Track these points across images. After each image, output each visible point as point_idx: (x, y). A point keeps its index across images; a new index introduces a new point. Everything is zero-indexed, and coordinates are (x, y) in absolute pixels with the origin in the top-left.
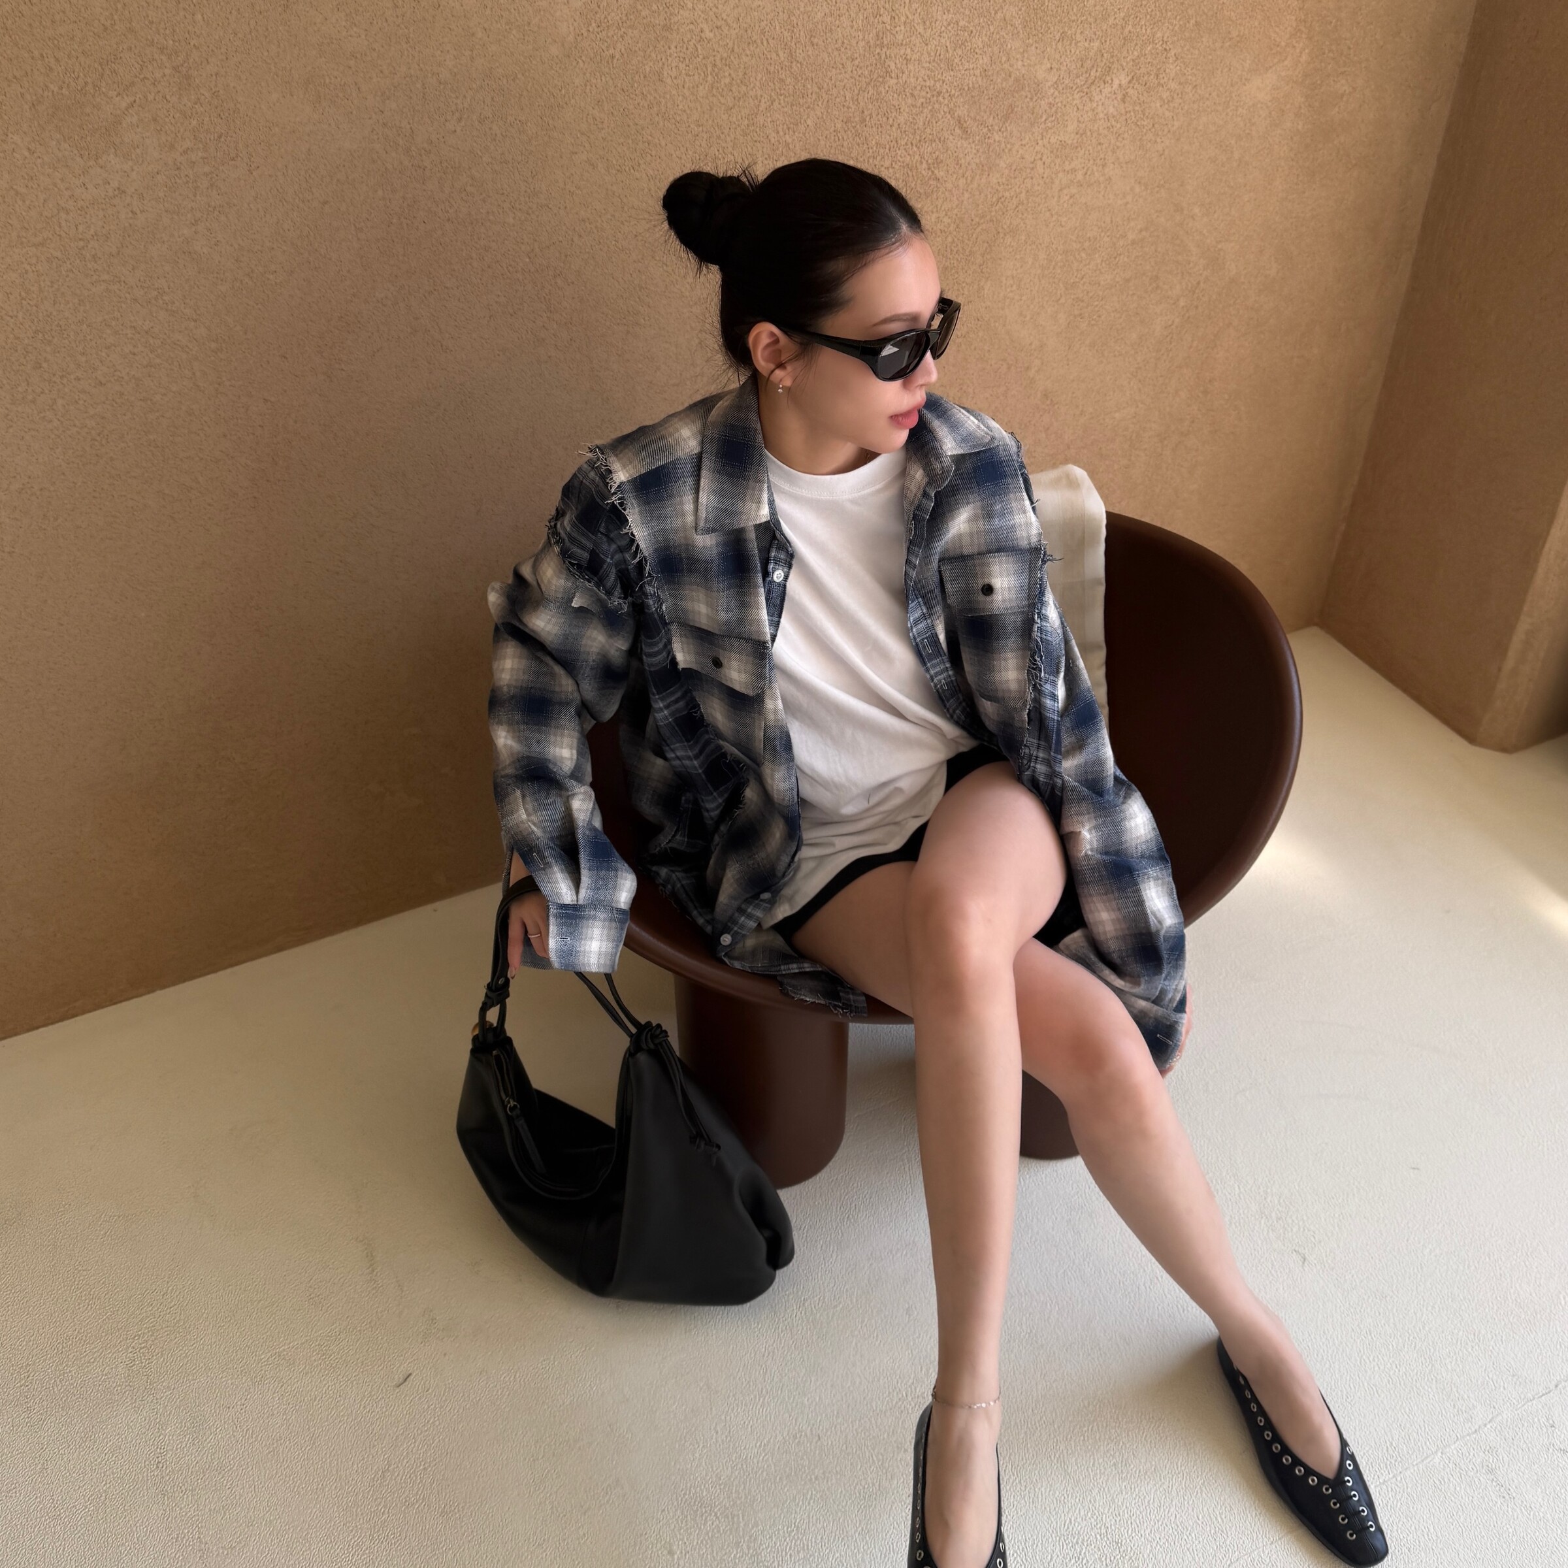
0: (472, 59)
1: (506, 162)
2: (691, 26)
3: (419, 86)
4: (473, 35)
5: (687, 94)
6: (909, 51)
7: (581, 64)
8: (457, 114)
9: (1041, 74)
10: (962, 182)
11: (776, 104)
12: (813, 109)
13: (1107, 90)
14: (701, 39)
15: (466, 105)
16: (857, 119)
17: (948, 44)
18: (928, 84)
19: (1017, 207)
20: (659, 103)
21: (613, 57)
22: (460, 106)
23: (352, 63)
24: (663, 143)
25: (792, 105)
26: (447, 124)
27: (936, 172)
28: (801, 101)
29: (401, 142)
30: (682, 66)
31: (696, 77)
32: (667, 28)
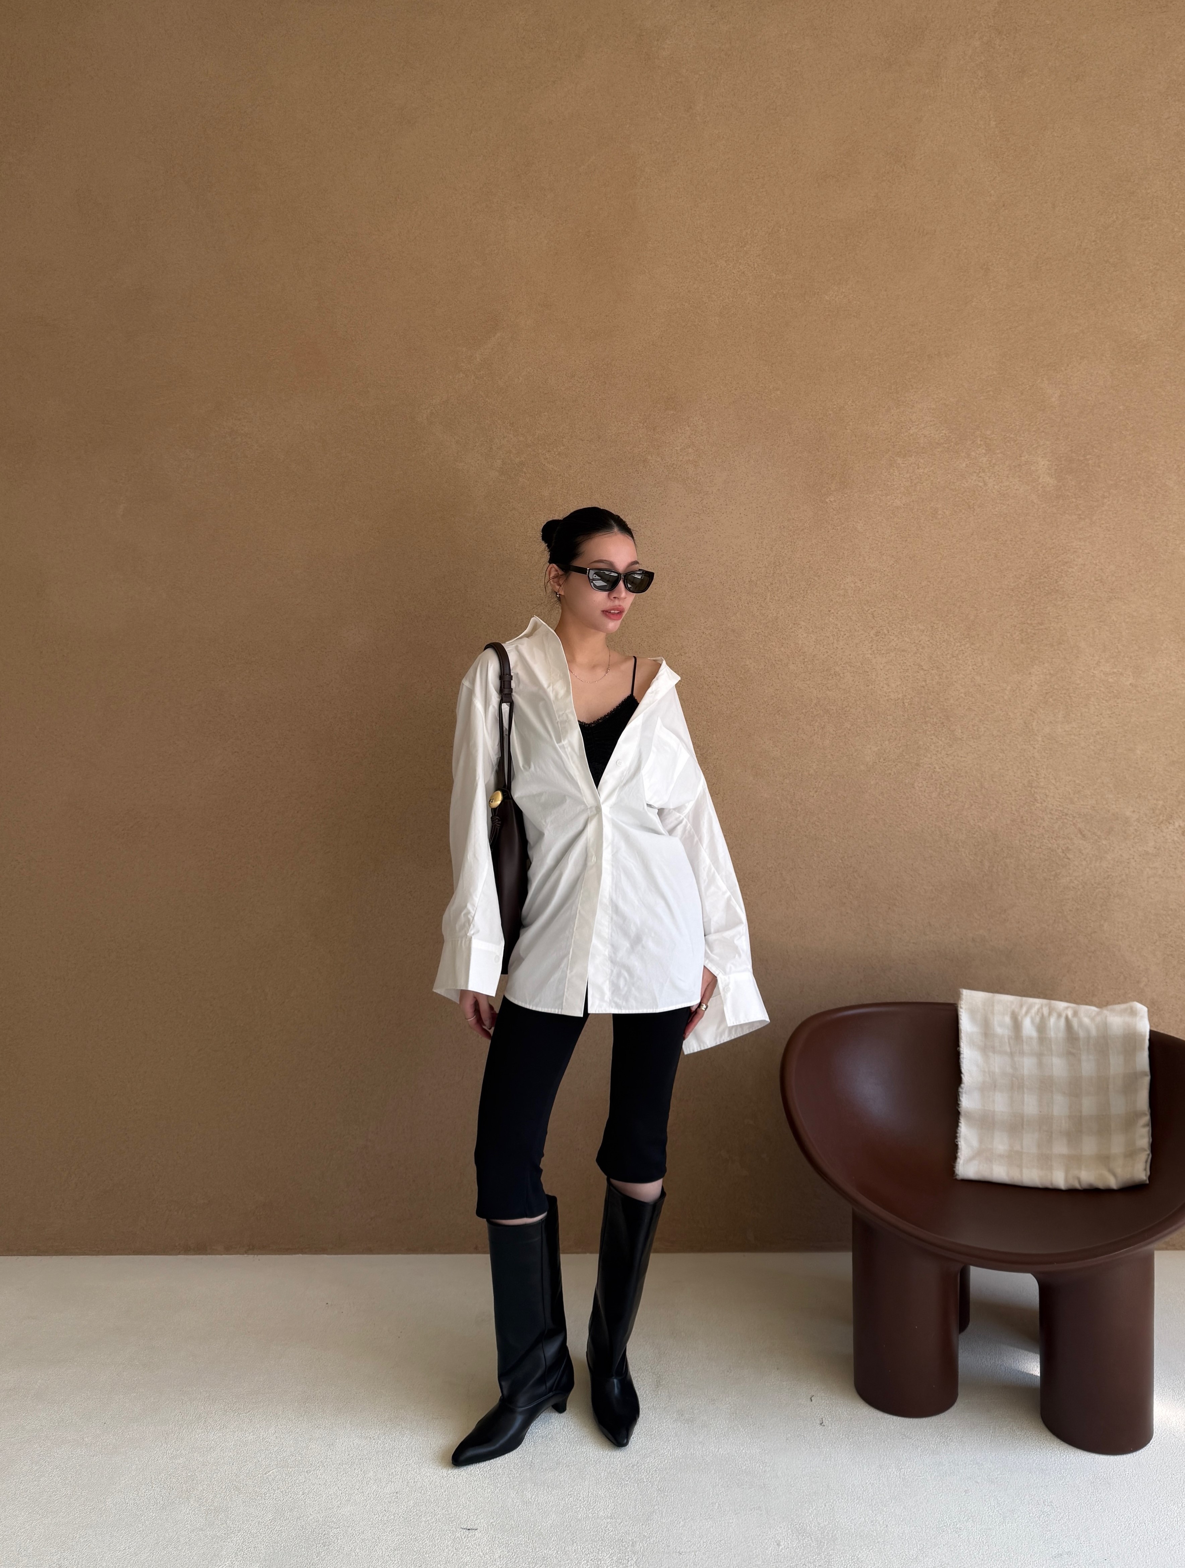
0: (825, 766)
1: (835, 813)
2: (930, 766)
3: (800, 775)
4: (826, 756)
5: (927, 795)
6: (1047, 791)
7: (875, 775)
8: (815, 789)
9: (1128, 814)
10: (1084, 863)
11: (973, 807)
12: (994, 812)
13: (1171, 827)
14: (934, 772)
15: (820, 786)
16: (1019, 820)
17: (1070, 790)
18: (1060, 809)
19: (1121, 882)
20: (912, 798)
21: (890, 774)
22: (817, 786)
23: (773, 761)
24: (913, 816)
25: (982, 808)
26: (810, 793)
27: (1068, 855)
28: (987, 807)
29: (789, 798)
30: (924, 782)
31: (931, 788)
32: (917, 765)
